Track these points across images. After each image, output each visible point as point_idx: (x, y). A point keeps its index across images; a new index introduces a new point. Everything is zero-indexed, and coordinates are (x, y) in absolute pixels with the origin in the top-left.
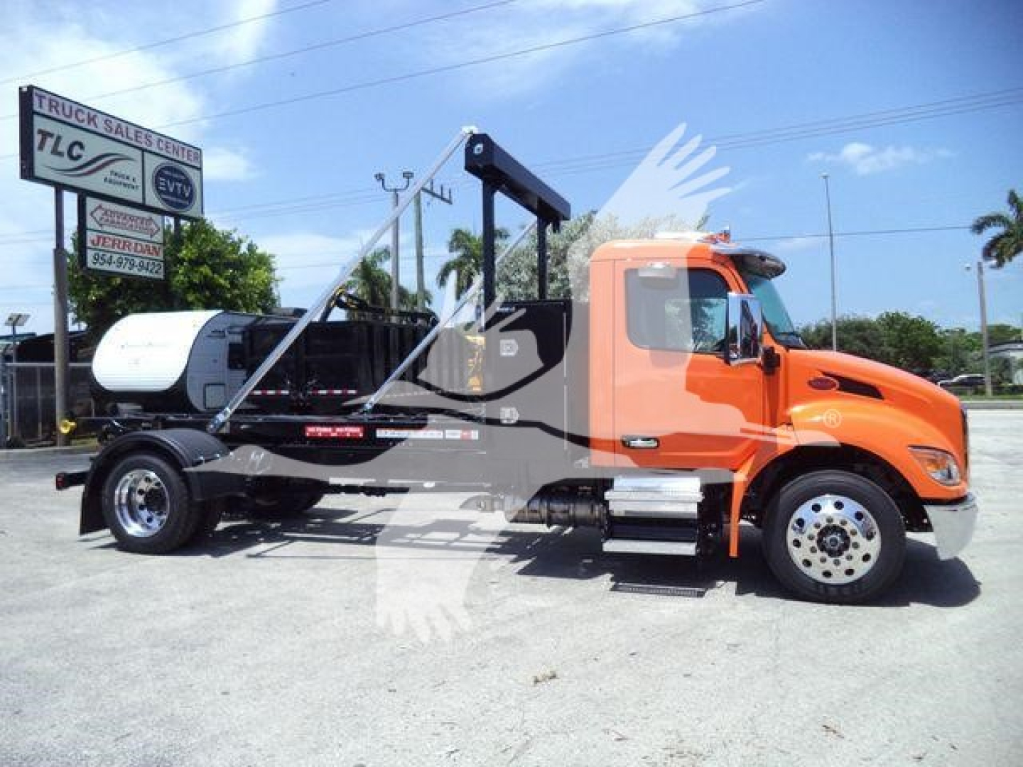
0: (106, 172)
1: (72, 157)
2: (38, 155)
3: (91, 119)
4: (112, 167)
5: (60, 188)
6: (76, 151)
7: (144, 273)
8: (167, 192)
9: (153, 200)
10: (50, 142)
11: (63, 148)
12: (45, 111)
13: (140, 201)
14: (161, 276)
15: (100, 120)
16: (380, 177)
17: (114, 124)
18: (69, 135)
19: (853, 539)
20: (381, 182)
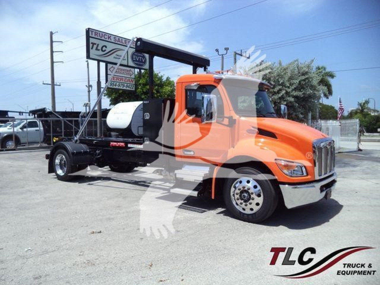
0: (114, 55)
1: (102, 51)
2: (91, 51)
3: (109, 38)
4: (117, 53)
5: (99, 61)
6: (104, 49)
7: (128, 89)
8: (136, 61)
9: (131, 64)
10: (95, 46)
11: (100, 48)
12: (93, 36)
13: (127, 64)
14: (134, 89)
15: (112, 37)
16: (217, 50)
17: (117, 39)
18: (101, 43)
19: (252, 196)
20: (218, 52)
